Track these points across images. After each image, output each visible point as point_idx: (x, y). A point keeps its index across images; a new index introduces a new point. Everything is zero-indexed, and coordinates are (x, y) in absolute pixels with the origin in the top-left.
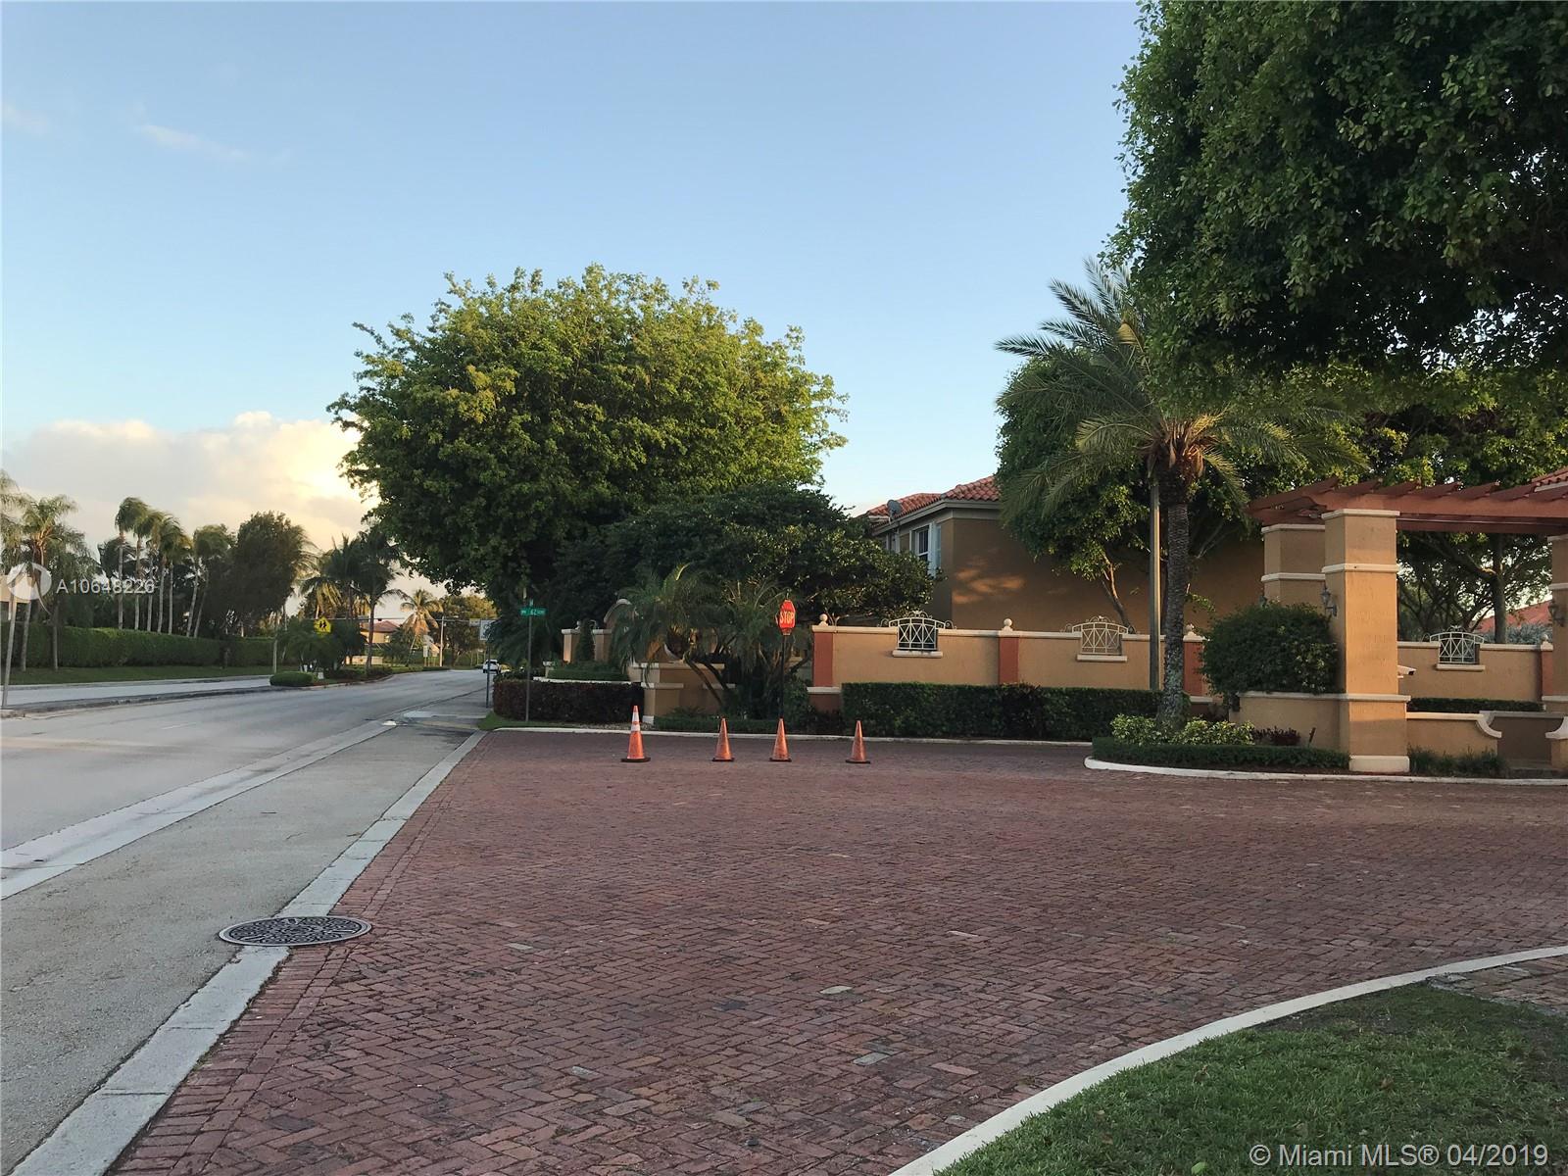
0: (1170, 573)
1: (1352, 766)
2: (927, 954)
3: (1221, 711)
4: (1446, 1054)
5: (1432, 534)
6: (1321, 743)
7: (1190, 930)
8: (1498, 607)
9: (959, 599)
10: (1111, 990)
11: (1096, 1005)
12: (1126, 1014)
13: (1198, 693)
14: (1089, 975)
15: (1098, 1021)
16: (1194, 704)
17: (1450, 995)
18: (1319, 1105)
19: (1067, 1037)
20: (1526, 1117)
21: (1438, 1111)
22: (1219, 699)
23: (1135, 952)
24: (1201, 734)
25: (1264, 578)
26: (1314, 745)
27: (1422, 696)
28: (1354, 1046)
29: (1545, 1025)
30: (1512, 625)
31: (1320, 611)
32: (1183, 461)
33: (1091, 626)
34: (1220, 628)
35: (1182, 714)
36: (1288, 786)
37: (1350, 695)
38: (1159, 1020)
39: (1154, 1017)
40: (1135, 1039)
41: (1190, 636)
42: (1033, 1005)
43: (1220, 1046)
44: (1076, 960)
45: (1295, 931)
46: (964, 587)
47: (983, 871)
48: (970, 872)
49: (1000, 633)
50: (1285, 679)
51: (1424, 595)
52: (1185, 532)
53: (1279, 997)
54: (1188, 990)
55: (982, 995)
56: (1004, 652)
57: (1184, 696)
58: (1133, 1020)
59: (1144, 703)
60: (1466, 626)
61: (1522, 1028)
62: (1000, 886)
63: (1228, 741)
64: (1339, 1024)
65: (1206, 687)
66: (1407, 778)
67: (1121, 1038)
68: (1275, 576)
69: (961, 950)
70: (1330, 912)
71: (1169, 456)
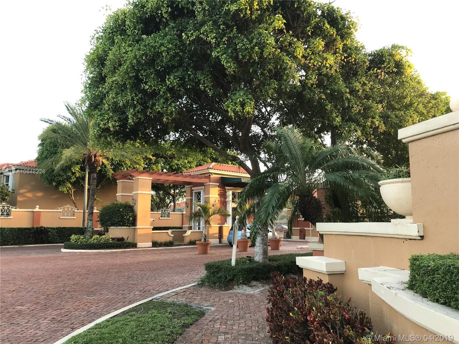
0: (91, 193)
1: (138, 246)
2: (8, 315)
3: (103, 233)
4: (155, 316)
5: (161, 184)
6: (130, 240)
7: (92, 296)
8: (174, 203)
9: (19, 199)
10: (69, 316)
11: (64, 321)
12: (73, 322)
13: (97, 227)
14: (62, 313)
15: (65, 325)
16: (95, 231)
17: (157, 302)
18: (125, 334)
19: (55, 331)
20: (171, 327)
21: (152, 329)
22: (102, 229)
23: (76, 304)
24: (97, 240)
25: (117, 195)
26: (128, 241)
27: (156, 226)
28: (135, 318)
29: (177, 305)
30: (177, 207)
31: (132, 204)
32: (96, 161)
33: (65, 208)
34: (104, 209)
35: (92, 234)
36: (121, 253)
37: (138, 227)
38: (83, 321)
39: (81, 321)
40: (76, 328)
41: (95, 211)
42: (45, 324)
43: (100, 324)
44: (58, 309)
45: (121, 292)
46: (22, 195)
47: (27, 287)
48: (22, 288)
49: (35, 210)
50: (121, 223)
51: (158, 199)
52: (95, 181)
53: (116, 309)
54: (91, 312)
55: (27, 324)
56: (35, 216)
57: (93, 228)
58: (75, 323)
59: (81, 231)
60: (167, 208)
61: (172, 307)
62: (32, 291)
63: (105, 241)
64: (130, 314)
65: (99, 226)
66: (151, 249)
67: (72, 328)
68: (120, 194)
69: (19, 312)
70: (130, 286)
71: (92, 159)
